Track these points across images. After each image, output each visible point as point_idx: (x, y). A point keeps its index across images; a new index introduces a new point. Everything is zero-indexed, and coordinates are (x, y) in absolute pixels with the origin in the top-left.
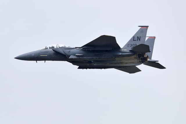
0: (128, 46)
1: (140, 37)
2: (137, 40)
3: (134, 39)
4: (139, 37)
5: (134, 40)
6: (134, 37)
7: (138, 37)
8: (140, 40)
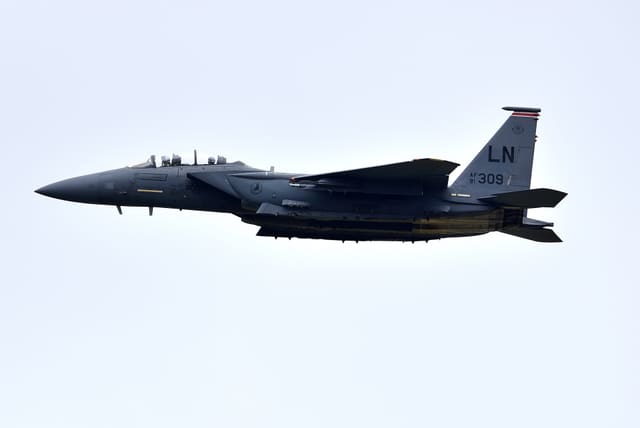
0: (472, 181)
1: (513, 148)
2: (504, 161)
3: (490, 155)
4: (510, 151)
5: (493, 158)
6: (490, 147)
7: (505, 149)
8: (512, 160)
